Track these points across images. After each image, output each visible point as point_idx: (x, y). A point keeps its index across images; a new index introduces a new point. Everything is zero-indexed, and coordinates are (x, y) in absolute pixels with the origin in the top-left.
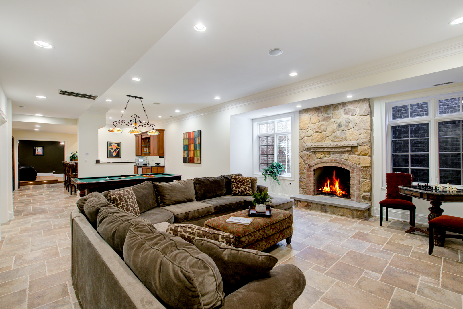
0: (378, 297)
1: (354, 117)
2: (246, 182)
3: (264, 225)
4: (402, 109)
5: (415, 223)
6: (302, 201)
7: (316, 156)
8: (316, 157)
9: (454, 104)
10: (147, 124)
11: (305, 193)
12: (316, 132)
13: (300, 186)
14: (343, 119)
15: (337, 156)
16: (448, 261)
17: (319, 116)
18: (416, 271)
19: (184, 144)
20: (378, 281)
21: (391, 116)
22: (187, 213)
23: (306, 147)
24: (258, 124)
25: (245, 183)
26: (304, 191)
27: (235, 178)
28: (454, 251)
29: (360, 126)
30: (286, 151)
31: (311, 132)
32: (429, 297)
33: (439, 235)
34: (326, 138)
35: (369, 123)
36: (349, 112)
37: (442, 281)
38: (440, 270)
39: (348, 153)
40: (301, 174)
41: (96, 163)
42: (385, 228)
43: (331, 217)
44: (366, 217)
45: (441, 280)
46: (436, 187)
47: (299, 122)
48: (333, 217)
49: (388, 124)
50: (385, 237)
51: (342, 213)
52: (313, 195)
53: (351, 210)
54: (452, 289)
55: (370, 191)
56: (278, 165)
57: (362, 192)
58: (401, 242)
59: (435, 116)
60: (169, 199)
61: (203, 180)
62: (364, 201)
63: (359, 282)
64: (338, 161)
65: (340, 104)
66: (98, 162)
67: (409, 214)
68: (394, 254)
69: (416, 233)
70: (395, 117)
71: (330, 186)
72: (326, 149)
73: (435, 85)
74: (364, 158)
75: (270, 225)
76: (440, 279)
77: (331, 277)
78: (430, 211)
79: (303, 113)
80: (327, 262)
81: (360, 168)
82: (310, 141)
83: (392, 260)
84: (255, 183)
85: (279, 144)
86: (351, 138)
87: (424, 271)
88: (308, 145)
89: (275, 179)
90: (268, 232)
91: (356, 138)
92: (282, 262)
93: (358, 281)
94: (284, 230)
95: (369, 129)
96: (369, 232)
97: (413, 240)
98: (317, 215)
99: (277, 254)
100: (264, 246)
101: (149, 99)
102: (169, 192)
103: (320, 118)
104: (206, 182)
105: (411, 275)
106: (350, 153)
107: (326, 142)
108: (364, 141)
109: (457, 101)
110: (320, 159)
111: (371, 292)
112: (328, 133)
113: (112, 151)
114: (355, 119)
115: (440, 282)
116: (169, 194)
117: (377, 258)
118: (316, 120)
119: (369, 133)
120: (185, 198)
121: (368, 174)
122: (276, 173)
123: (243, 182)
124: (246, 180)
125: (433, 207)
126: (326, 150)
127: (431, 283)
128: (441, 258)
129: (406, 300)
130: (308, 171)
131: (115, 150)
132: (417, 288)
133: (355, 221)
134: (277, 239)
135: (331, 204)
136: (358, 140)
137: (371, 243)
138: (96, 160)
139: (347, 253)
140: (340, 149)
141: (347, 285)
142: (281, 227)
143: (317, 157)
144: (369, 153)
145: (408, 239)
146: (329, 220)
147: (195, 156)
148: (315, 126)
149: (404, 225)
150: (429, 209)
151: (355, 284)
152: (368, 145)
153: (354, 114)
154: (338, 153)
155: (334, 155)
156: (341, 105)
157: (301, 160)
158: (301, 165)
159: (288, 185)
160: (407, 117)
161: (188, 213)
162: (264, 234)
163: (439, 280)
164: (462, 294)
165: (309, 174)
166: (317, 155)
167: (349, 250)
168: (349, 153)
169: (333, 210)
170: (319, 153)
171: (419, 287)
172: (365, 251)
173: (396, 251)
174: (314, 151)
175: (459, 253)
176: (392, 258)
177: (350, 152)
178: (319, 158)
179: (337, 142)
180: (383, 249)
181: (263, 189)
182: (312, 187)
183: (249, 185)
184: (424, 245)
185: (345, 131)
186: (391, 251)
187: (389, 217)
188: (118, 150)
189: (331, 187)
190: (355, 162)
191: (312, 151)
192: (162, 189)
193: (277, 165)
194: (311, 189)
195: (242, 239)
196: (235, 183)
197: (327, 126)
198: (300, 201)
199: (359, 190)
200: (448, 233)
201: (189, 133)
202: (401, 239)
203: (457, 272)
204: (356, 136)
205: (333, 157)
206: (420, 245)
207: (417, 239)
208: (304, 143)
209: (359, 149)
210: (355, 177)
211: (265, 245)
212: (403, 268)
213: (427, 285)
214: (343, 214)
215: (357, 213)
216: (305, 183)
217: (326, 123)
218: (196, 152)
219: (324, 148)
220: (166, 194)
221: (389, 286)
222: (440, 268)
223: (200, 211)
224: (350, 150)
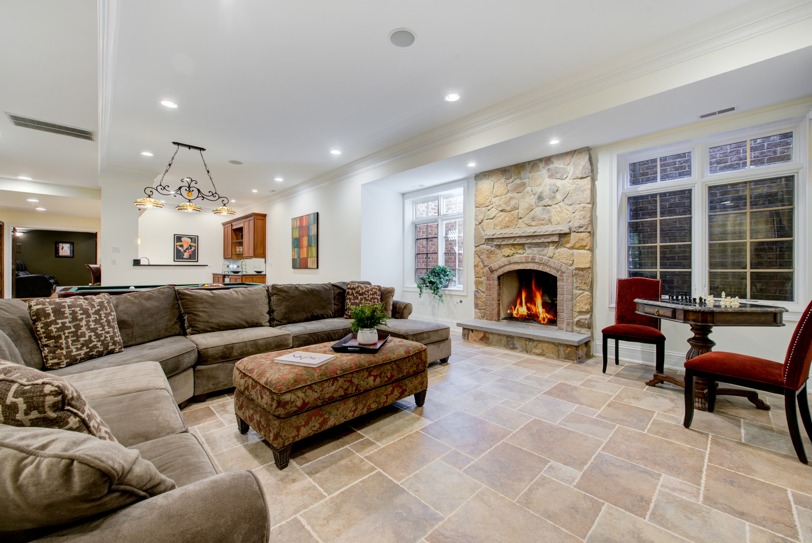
0: (561, 528)
1: (565, 181)
2: (371, 294)
3: (351, 367)
4: (648, 172)
5: (664, 367)
6: (476, 330)
7: (501, 252)
8: (501, 255)
9: (735, 160)
10: (213, 195)
11: (483, 317)
12: (502, 211)
13: (476, 306)
14: (546, 186)
15: (535, 252)
16: (720, 440)
17: (508, 182)
18: (655, 463)
19: (294, 237)
20: (572, 487)
21: (627, 178)
22: (228, 346)
23: (486, 237)
24: (413, 202)
25: (368, 296)
26: (482, 313)
27: (352, 287)
28: (733, 421)
29: (574, 197)
30: (457, 247)
31: (493, 212)
32: (674, 527)
33: (705, 389)
34: (517, 221)
35: (588, 192)
36: (556, 173)
37: (705, 487)
38: (704, 461)
39: (553, 246)
40: (478, 283)
41: (134, 265)
42: (611, 377)
43: (520, 358)
44: (582, 357)
45: (704, 485)
46: (701, 299)
47: (475, 195)
48: (524, 357)
49: (622, 193)
50: (606, 394)
51: (541, 351)
52: (496, 321)
53: (555, 345)
54: (726, 506)
55: (590, 311)
56: (442, 270)
57: (577, 314)
58: (635, 403)
59: (703, 177)
60: (205, 320)
61: (285, 289)
62: (579, 329)
63: (529, 489)
64: (536, 261)
65: (541, 160)
66: (137, 263)
67: (655, 352)
68: (617, 427)
69: (664, 386)
70: (635, 181)
71: (526, 305)
72: (518, 239)
73: (702, 117)
74: (579, 253)
75: (368, 368)
76: (703, 481)
77: (474, 479)
78: (691, 344)
79: (481, 179)
80: (480, 443)
81: (574, 271)
82: (493, 226)
83: (611, 438)
84: (389, 297)
85: (447, 234)
86: (559, 219)
87: (670, 464)
88: (489, 233)
89: (436, 294)
90: (362, 382)
91: (567, 218)
92: (388, 443)
93: (528, 487)
94: (404, 378)
95: (589, 201)
96: (579, 384)
97: (657, 398)
98: (498, 353)
99: (387, 427)
100: (350, 411)
101: (217, 153)
102: (208, 306)
103: (509, 185)
104: (290, 292)
105: (643, 472)
106: (557, 246)
107: (518, 228)
108: (580, 224)
109: (741, 155)
110: (508, 258)
111: (549, 517)
112: (521, 211)
113: (182, 250)
114: (566, 184)
115: (702, 488)
116: (205, 312)
117: (582, 435)
118: (502, 190)
119: (589, 209)
120: (244, 320)
121: (587, 282)
122: (437, 284)
123: (366, 295)
124: (372, 291)
125: (696, 336)
126: (518, 241)
127: (682, 491)
128: (707, 435)
129: (623, 536)
130: (488, 279)
131: (187, 249)
132: (652, 506)
133: (560, 365)
134: (387, 396)
135: (522, 334)
136: (570, 222)
137: (578, 405)
138: (134, 260)
139: (526, 424)
140: (540, 239)
141: (502, 497)
142: (395, 373)
143: (504, 254)
144: (589, 245)
145: (649, 396)
146: (515, 362)
147: (310, 256)
148: (500, 200)
149: (645, 372)
150: (689, 340)
151: (520, 495)
152: (586, 230)
153: (564, 177)
154: (538, 247)
155: (531, 249)
156: (543, 162)
157: (478, 259)
158: (478, 269)
159: (457, 303)
160: (654, 179)
161: (231, 346)
162: (348, 387)
163: (699, 484)
164: (747, 520)
165: (490, 285)
166: (503, 250)
167: (531, 417)
168: (555, 245)
169: (526, 345)
170: (507, 246)
171: (655, 502)
172: (562, 420)
173: (621, 421)
174: (499, 244)
175: (742, 424)
176: (611, 436)
177: (557, 244)
178: (507, 255)
179: (536, 226)
180: (599, 416)
181: (403, 307)
182: (495, 306)
183: (376, 300)
184: (677, 409)
185: (548, 207)
186: (613, 421)
187: (620, 358)
188: (192, 249)
189: (529, 305)
190: (564, 261)
191: (495, 243)
192: (192, 301)
193: (440, 271)
194: (493, 310)
195: (284, 397)
196: (352, 296)
197: (520, 200)
198: (472, 330)
199: (572, 310)
200: (722, 385)
201: (301, 218)
202: (635, 397)
203: (737, 465)
204: (568, 214)
205: (529, 252)
206: (670, 408)
207: (666, 397)
208: (483, 230)
209: (572, 238)
210: (565, 287)
211: (353, 409)
212: (629, 457)
213: (674, 497)
214: (543, 352)
215: (565, 350)
216: (483, 300)
217: (519, 194)
218: (311, 249)
219: (515, 238)
220: (199, 311)
221: (591, 500)
222: (703, 457)
223: (261, 342)
224: (557, 240)
